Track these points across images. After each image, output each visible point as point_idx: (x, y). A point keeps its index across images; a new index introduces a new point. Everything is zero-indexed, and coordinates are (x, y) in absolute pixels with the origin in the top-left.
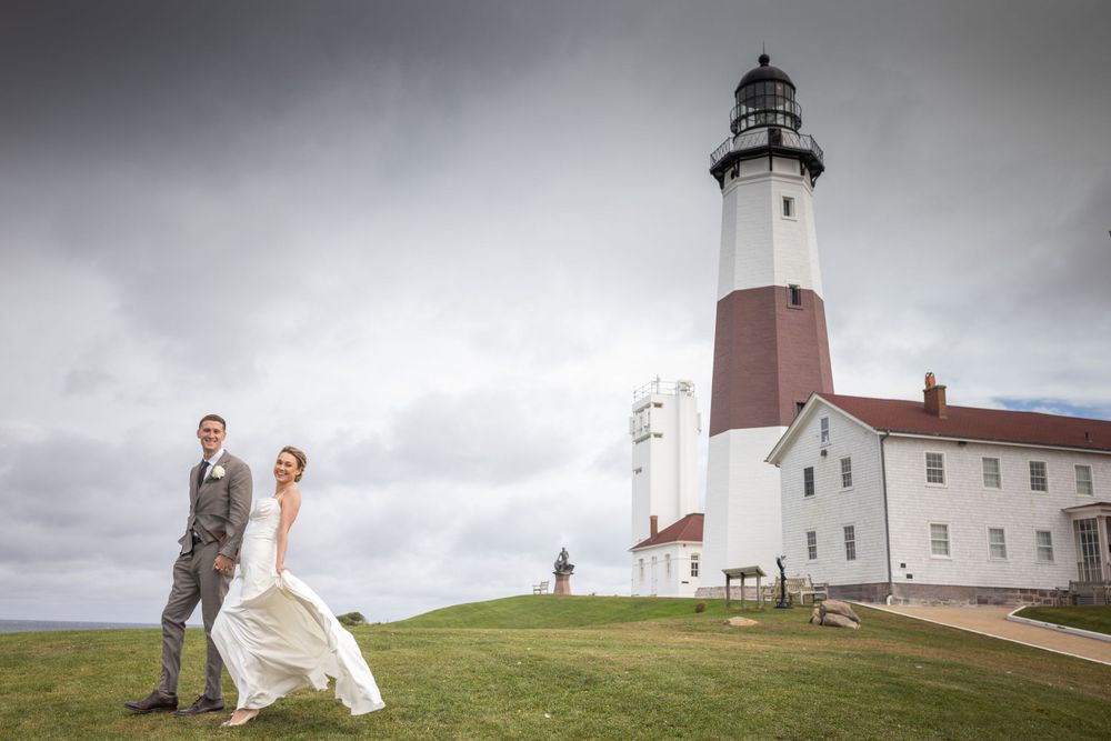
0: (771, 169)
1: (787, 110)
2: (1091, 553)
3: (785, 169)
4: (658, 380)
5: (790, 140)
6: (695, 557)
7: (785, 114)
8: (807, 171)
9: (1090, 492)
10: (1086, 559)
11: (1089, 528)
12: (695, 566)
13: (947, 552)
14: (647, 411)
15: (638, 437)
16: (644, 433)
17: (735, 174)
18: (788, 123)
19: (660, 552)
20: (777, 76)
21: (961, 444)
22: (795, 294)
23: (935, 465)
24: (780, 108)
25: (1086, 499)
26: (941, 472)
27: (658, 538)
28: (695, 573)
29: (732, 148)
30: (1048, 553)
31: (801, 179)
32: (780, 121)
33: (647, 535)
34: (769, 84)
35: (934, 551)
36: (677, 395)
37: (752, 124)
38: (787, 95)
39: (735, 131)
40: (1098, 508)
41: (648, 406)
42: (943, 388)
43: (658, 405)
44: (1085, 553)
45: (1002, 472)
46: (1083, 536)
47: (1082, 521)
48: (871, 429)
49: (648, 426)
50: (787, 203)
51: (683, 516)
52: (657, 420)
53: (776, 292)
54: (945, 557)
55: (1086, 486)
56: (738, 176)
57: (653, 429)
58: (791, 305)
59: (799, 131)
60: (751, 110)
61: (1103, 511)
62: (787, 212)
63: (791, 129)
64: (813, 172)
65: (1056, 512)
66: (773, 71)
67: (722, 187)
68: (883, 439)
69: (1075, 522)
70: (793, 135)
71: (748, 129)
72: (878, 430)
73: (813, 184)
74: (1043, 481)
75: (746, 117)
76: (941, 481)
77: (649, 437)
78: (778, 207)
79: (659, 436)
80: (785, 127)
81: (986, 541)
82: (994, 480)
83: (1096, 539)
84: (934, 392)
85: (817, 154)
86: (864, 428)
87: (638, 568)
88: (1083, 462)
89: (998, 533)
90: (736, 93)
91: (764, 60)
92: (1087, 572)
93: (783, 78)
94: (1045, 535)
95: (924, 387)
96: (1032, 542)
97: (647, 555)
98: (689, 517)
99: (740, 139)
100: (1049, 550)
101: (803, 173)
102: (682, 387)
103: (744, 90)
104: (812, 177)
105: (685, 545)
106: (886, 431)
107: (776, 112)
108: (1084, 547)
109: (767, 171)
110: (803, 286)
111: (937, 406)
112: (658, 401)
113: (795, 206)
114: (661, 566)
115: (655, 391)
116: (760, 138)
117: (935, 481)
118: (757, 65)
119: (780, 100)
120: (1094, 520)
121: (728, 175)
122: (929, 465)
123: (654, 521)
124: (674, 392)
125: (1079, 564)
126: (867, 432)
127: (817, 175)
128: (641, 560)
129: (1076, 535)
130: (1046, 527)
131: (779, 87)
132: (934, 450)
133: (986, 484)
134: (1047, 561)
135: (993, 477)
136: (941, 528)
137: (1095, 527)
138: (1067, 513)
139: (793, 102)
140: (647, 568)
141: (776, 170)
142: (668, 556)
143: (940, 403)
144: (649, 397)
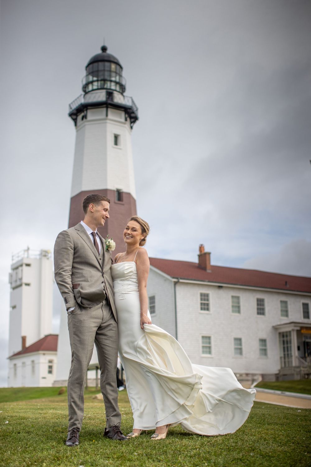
0: (107, 115)
1: (118, 80)
2: (288, 351)
3: (116, 117)
4: (28, 249)
5: (118, 99)
6: (51, 362)
7: (117, 83)
8: (128, 119)
9: (287, 316)
10: (284, 355)
11: (287, 336)
12: (50, 367)
13: (210, 352)
14: (20, 268)
15: (14, 285)
16: (18, 283)
17: (84, 117)
18: (118, 88)
19: (28, 359)
20: (112, 60)
21: (220, 287)
22: (120, 195)
23: (205, 300)
24: (113, 79)
25: (285, 320)
26: (208, 305)
27: (26, 350)
28: (50, 372)
29: (82, 101)
30: (264, 352)
31: (125, 124)
32: (113, 87)
33: (19, 348)
34: (107, 64)
35: (203, 352)
36: (40, 259)
37: (95, 87)
38: (118, 72)
39: (85, 91)
40: (293, 325)
41: (21, 265)
42: (209, 254)
43: (28, 265)
44: (284, 351)
45: (242, 304)
46: (284, 342)
47: (283, 333)
48: (169, 277)
49: (21, 279)
50: (116, 137)
51: (42, 336)
52: (27, 275)
53: (108, 192)
54: (208, 355)
55: (285, 312)
56: (86, 118)
57: (25, 280)
58: (117, 201)
59: (125, 94)
60: (95, 79)
61: (295, 326)
62: (116, 143)
63: (119, 92)
64: (132, 120)
65: (269, 328)
66: (110, 56)
67: (76, 125)
68: (176, 283)
69: (280, 333)
70: (120, 96)
71: (93, 90)
72: (173, 278)
73: (132, 127)
74: (263, 309)
75: (92, 82)
76: (208, 309)
77: (21, 285)
78: (111, 140)
79: (28, 285)
80: (116, 90)
81: (232, 346)
82: (237, 309)
83: (290, 343)
84: (204, 256)
85: (135, 109)
86: (164, 277)
87: (13, 370)
88: (284, 298)
89: (238, 341)
90: (87, 67)
91: (104, 49)
92: (285, 362)
93: (116, 61)
94: (263, 341)
95: (198, 253)
96: (256, 345)
97: (19, 362)
98: (47, 337)
99: (88, 96)
100: (265, 350)
101: (126, 120)
102: (44, 253)
103: (91, 66)
104: (131, 123)
105: (44, 354)
106: (177, 278)
107: (111, 81)
108: (284, 348)
109: (104, 116)
110: (125, 189)
111: (205, 264)
112: (28, 262)
113: (121, 140)
114: (29, 368)
115: (26, 256)
116: (101, 96)
117: (204, 309)
118: (99, 52)
119: (113, 74)
120: (290, 332)
121: (80, 117)
122: (201, 299)
123: (24, 339)
124: (38, 257)
125: (281, 358)
126: (166, 280)
127: (134, 122)
128: (15, 365)
129: (280, 341)
130: (264, 336)
131: (113, 66)
132: (204, 291)
133: (233, 311)
134: (264, 357)
135: (237, 308)
136: (207, 339)
137: (290, 336)
138: (275, 328)
139: (121, 76)
140: (19, 370)
141: (110, 116)
142: (33, 362)
143: (207, 262)
144: (22, 260)
